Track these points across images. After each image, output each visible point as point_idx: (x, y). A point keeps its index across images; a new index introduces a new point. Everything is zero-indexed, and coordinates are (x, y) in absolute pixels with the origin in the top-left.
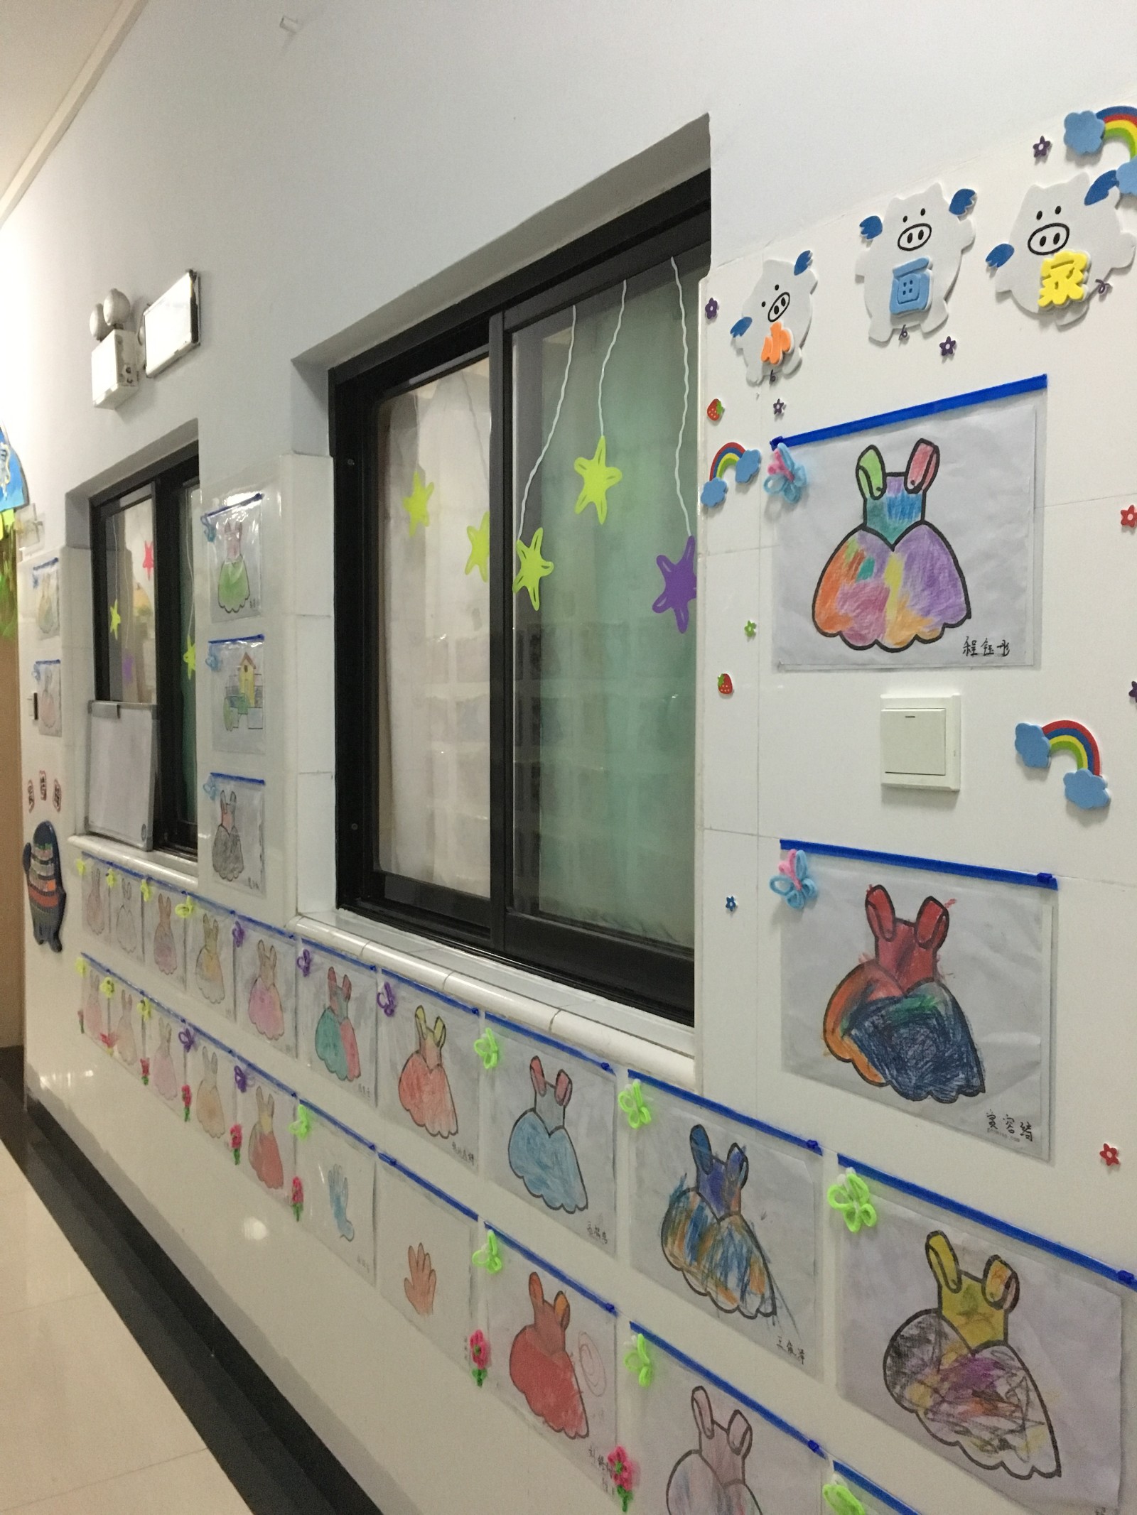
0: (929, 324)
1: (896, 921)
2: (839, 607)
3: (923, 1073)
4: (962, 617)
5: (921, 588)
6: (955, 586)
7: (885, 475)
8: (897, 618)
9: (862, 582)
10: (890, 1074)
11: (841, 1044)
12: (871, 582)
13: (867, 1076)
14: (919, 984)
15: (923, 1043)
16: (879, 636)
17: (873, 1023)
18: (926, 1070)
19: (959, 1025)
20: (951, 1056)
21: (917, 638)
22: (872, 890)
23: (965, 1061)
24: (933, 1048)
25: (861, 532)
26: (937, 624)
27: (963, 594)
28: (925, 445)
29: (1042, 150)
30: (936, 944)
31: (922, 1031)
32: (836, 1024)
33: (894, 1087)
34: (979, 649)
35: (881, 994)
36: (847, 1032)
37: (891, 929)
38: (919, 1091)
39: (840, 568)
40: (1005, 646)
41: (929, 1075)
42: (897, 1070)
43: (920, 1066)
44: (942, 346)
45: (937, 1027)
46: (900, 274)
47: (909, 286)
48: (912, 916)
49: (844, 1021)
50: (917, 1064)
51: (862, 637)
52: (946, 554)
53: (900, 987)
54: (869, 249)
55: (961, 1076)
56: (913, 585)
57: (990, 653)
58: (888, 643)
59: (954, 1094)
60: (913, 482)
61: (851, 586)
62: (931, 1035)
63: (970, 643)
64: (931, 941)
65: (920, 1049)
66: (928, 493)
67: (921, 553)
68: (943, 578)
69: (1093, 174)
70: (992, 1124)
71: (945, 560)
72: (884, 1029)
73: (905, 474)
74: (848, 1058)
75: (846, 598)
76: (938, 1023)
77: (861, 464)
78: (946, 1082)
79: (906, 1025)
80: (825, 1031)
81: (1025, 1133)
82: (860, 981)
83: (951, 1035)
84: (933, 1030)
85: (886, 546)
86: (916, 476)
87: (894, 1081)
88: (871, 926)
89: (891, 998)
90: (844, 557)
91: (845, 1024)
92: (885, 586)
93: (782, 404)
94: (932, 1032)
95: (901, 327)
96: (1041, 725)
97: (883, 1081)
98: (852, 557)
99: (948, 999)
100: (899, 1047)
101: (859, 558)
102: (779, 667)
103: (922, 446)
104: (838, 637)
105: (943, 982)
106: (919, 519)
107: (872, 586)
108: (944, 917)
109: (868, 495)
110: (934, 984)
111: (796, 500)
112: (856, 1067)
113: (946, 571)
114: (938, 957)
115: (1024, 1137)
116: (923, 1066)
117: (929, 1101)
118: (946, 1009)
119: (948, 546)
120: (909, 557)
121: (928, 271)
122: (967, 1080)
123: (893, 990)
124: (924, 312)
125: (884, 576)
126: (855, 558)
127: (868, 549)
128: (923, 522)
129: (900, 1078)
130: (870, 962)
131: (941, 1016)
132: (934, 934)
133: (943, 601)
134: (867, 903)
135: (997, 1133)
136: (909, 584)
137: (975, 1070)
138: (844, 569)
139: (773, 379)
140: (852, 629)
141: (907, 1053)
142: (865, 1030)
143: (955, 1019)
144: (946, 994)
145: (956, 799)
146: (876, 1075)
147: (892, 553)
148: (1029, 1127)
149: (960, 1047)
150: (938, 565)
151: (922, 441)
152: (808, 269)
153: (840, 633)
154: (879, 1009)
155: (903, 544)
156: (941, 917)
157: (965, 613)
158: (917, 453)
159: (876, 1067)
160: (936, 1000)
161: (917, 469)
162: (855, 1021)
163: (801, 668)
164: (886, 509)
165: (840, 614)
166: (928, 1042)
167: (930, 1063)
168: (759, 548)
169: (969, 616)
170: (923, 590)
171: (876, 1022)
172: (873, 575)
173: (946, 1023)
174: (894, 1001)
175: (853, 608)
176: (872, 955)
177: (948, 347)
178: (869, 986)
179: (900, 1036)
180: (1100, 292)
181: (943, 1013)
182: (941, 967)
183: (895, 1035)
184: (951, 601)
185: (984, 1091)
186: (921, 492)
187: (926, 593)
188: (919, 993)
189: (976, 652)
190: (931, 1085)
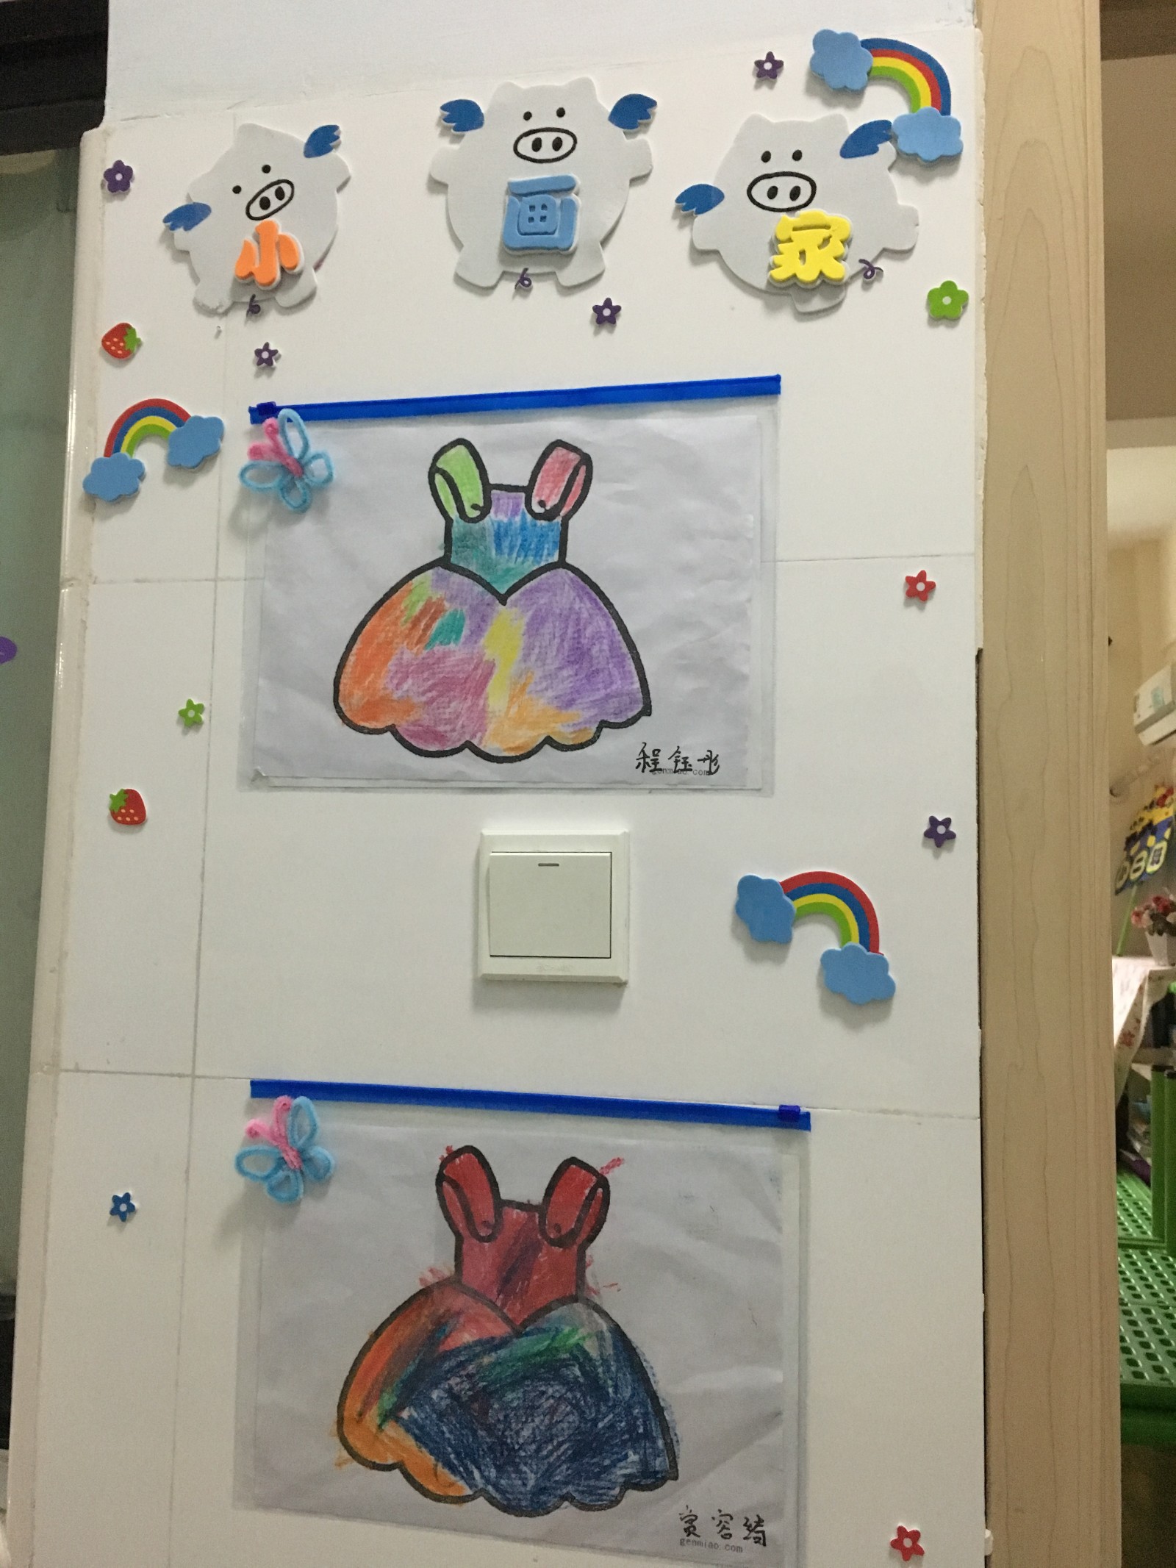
0: (570, 274)
1: (500, 1204)
2: (391, 686)
3: (550, 1465)
4: (635, 712)
5: (556, 665)
6: (621, 665)
7: (487, 487)
8: (509, 708)
9: (438, 649)
10: (483, 1476)
11: (376, 1437)
12: (457, 651)
13: (431, 1488)
14: (548, 1309)
15: (553, 1411)
16: (474, 736)
17: (449, 1390)
18: (559, 1457)
19: (627, 1371)
20: (611, 1426)
21: (549, 741)
22: (453, 1155)
23: (641, 1430)
24: (571, 1418)
25: (440, 570)
26: (587, 722)
27: (636, 679)
28: (564, 451)
29: (768, 71)
30: (583, 1236)
31: (550, 1391)
32: (367, 1405)
33: (491, 1501)
34: (665, 762)
35: (467, 1337)
36: (391, 1415)
37: (492, 1221)
38: (543, 1498)
39: (395, 624)
40: (711, 758)
41: (564, 1467)
42: (497, 1467)
43: (545, 1453)
44: (597, 309)
45: (581, 1380)
46: (518, 192)
47: (539, 212)
48: (535, 1194)
49: (386, 1396)
50: (538, 1450)
51: (439, 737)
52: (605, 615)
53: (507, 1320)
54: (456, 147)
55: (633, 1457)
56: (542, 659)
57: (685, 770)
58: (490, 746)
59: (617, 1491)
60: (542, 503)
61: (417, 654)
62: (569, 1395)
63: (649, 752)
64: (573, 1234)
65: (547, 1421)
66: (571, 522)
67: (558, 611)
68: (600, 651)
69: (853, 119)
70: (690, 1531)
71: (602, 624)
72: (473, 1399)
73: (528, 490)
74: (390, 1462)
75: (404, 673)
76: (584, 1373)
77: (440, 464)
78: (600, 1473)
79: (515, 1384)
80: (340, 1421)
81: (753, 1535)
82: (424, 1320)
83: (610, 1390)
84: (571, 1385)
85: (489, 597)
86: (548, 493)
87: (490, 1488)
88: (448, 1217)
89: (488, 1342)
90: (402, 607)
91: (388, 1400)
92: (485, 658)
93: (274, 353)
94: (570, 1390)
95: (520, 270)
96: (780, 879)
97: (468, 1492)
98: (420, 606)
99: (604, 1326)
100: (501, 1426)
101: (432, 611)
102: (257, 779)
103: (560, 452)
104: (388, 735)
105: (597, 1301)
106: (555, 558)
107: (459, 656)
108: (600, 1190)
109: (454, 514)
110: (578, 1306)
111: (302, 509)
112: (408, 1477)
113: (605, 641)
114: (587, 1259)
115: (752, 1541)
116: (551, 1453)
117: (567, 1513)
118: (601, 1346)
119: (609, 604)
120: (534, 618)
121: (573, 196)
122: (644, 1462)
123: (490, 1326)
124: (563, 254)
125: (482, 641)
126: (424, 612)
127: (452, 599)
128: (562, 563)
129: (503, 1482)
130: (443, 1284)
131: (591, 1360)
132: (579, 1220)
133: (600, 686)
134: (440, 1179)
135: (699, 1543)
136: (533, 658)
137: (660, 1443)
138: (404, 627)
139: (254, 310)
140: (415, 723)
141: (517, 1433)
142: (433, 1405)
143: (617, 1361)
144: (600, 1321)
145: (621, 996)
146: (452, 1484)
147: (500, 607)
148: (760, 1522)
149: (629, 1408)
150: (588, 632)
151: (559, 443)
152: (333, 153)
153: (392, 730)
154: (462, 1365)
155: (523, 594)
156: (593, 1190)
157: (640, 707)
158: (549, 460)
159: (453, 1469)
160: (582, 1332)
161: (550, 485)
162: (411, 1391)
163: (301, 783)
164: (490, 540)
165: (395, 696)
166: (564, 1408)
167: (565, 1446)
168: (215, 580)
169: (647, 710)
170: (560, 668)
171: (456, 1389)
172: (462, 639)
173: (600, 1370)
174: (492, 1345)
175: (421, 690)
176: (448, 1268)
177: (607, 312)
178: (440, 1327)
179: (504, 1407)
180: (866, 276)
181: (594, 1354)
182: (594, 1276)
183: (496, 1406)
184: (614, 687)
185: (676, 1478)
186: (558, 520)
187: (565, 673)
188: (545, 1326)
189: (658, 767)
190: (566, 1483)
